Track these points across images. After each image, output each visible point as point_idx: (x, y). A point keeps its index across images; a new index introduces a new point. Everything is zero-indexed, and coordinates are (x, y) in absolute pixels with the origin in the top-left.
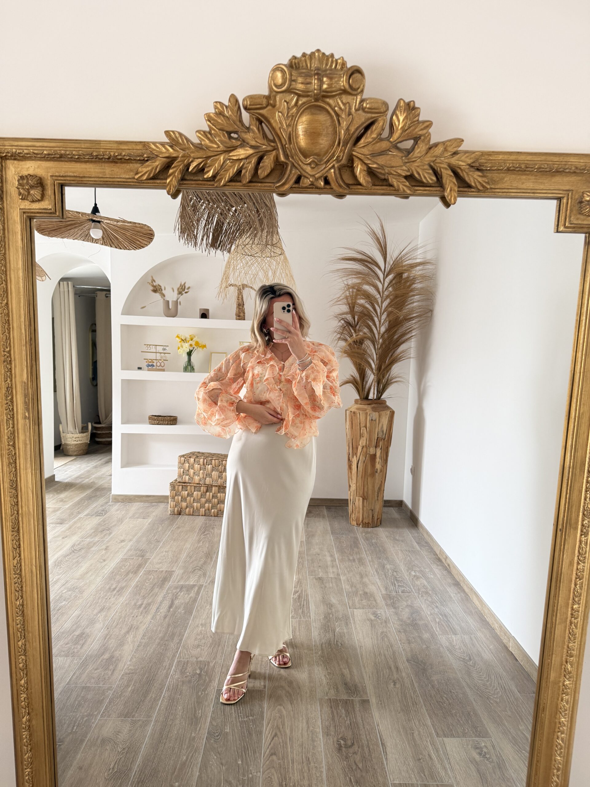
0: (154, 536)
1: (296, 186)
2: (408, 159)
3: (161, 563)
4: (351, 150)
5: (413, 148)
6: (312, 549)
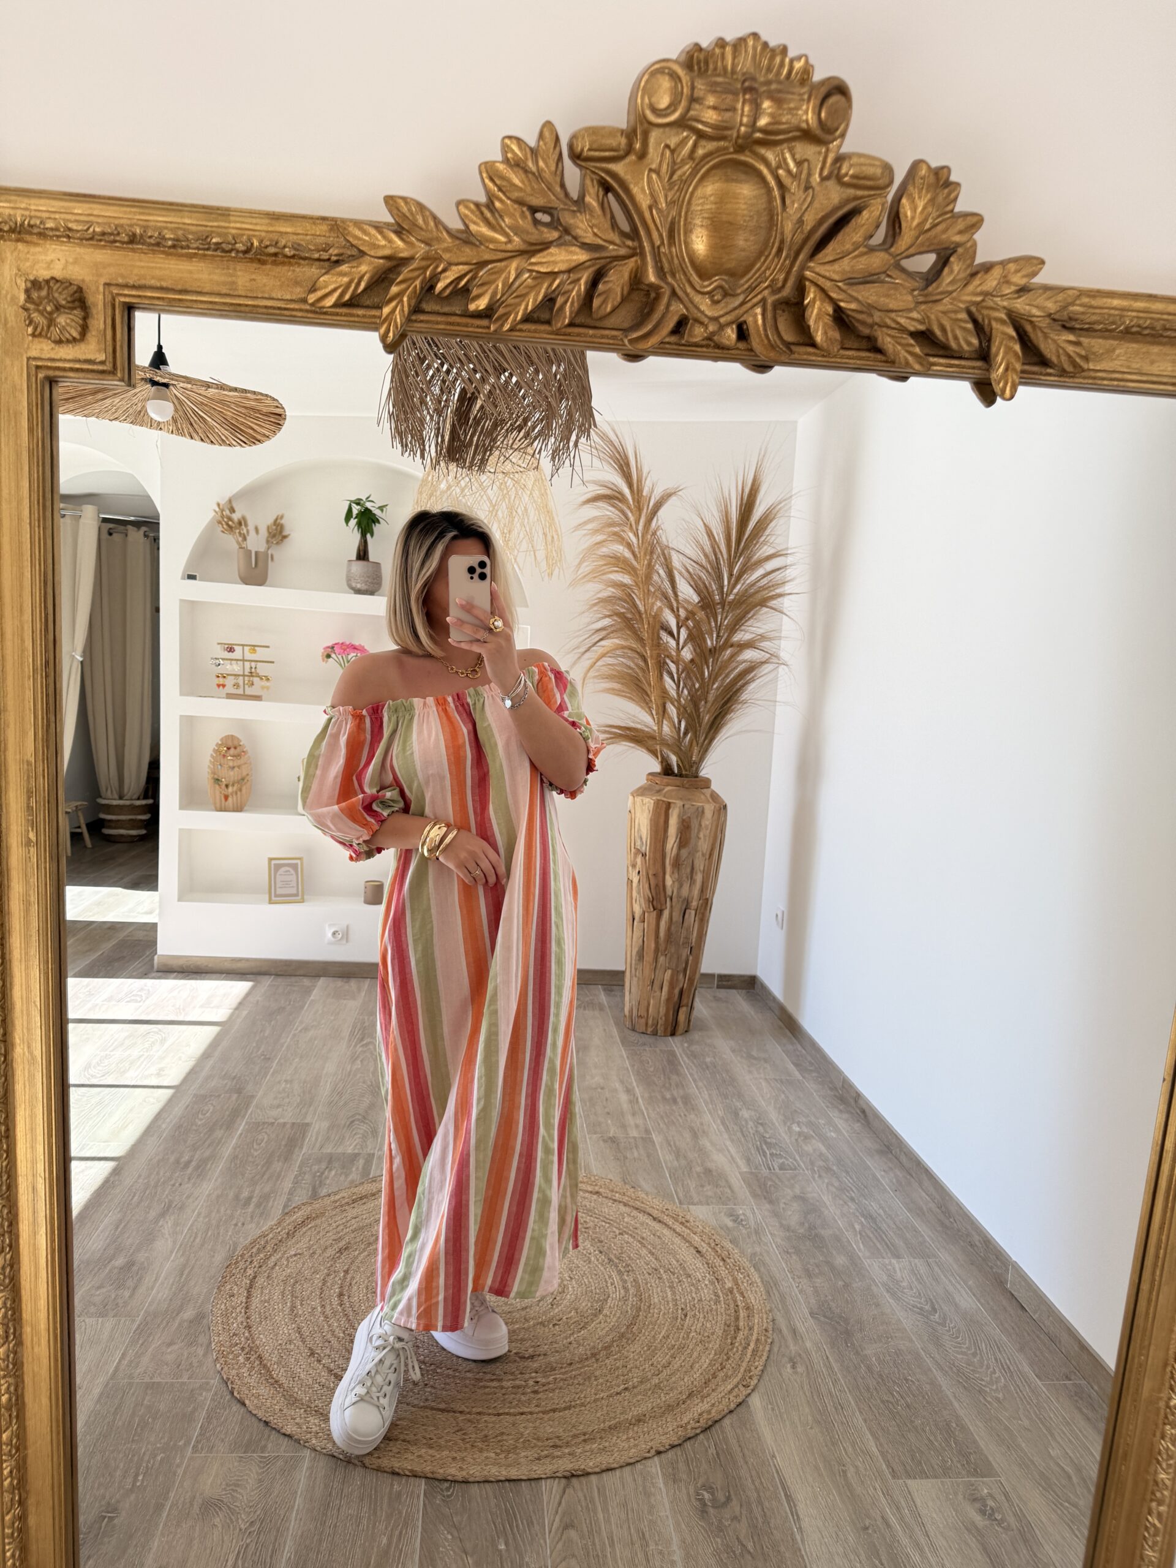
1: (675, 339)
2: (927, 295)
3: (278, 1106)
4: (803, 268)
5: (937, 272)
6: (588, 1077)
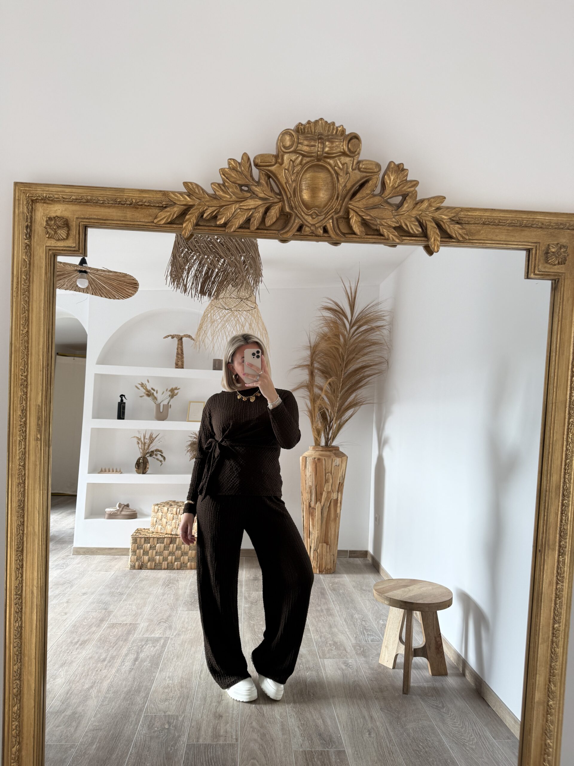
0: (117, 589)
1: (298, 233)
2: (398, 212)
3: (125, 615)
4: (347, 203)
5: (401, 204)
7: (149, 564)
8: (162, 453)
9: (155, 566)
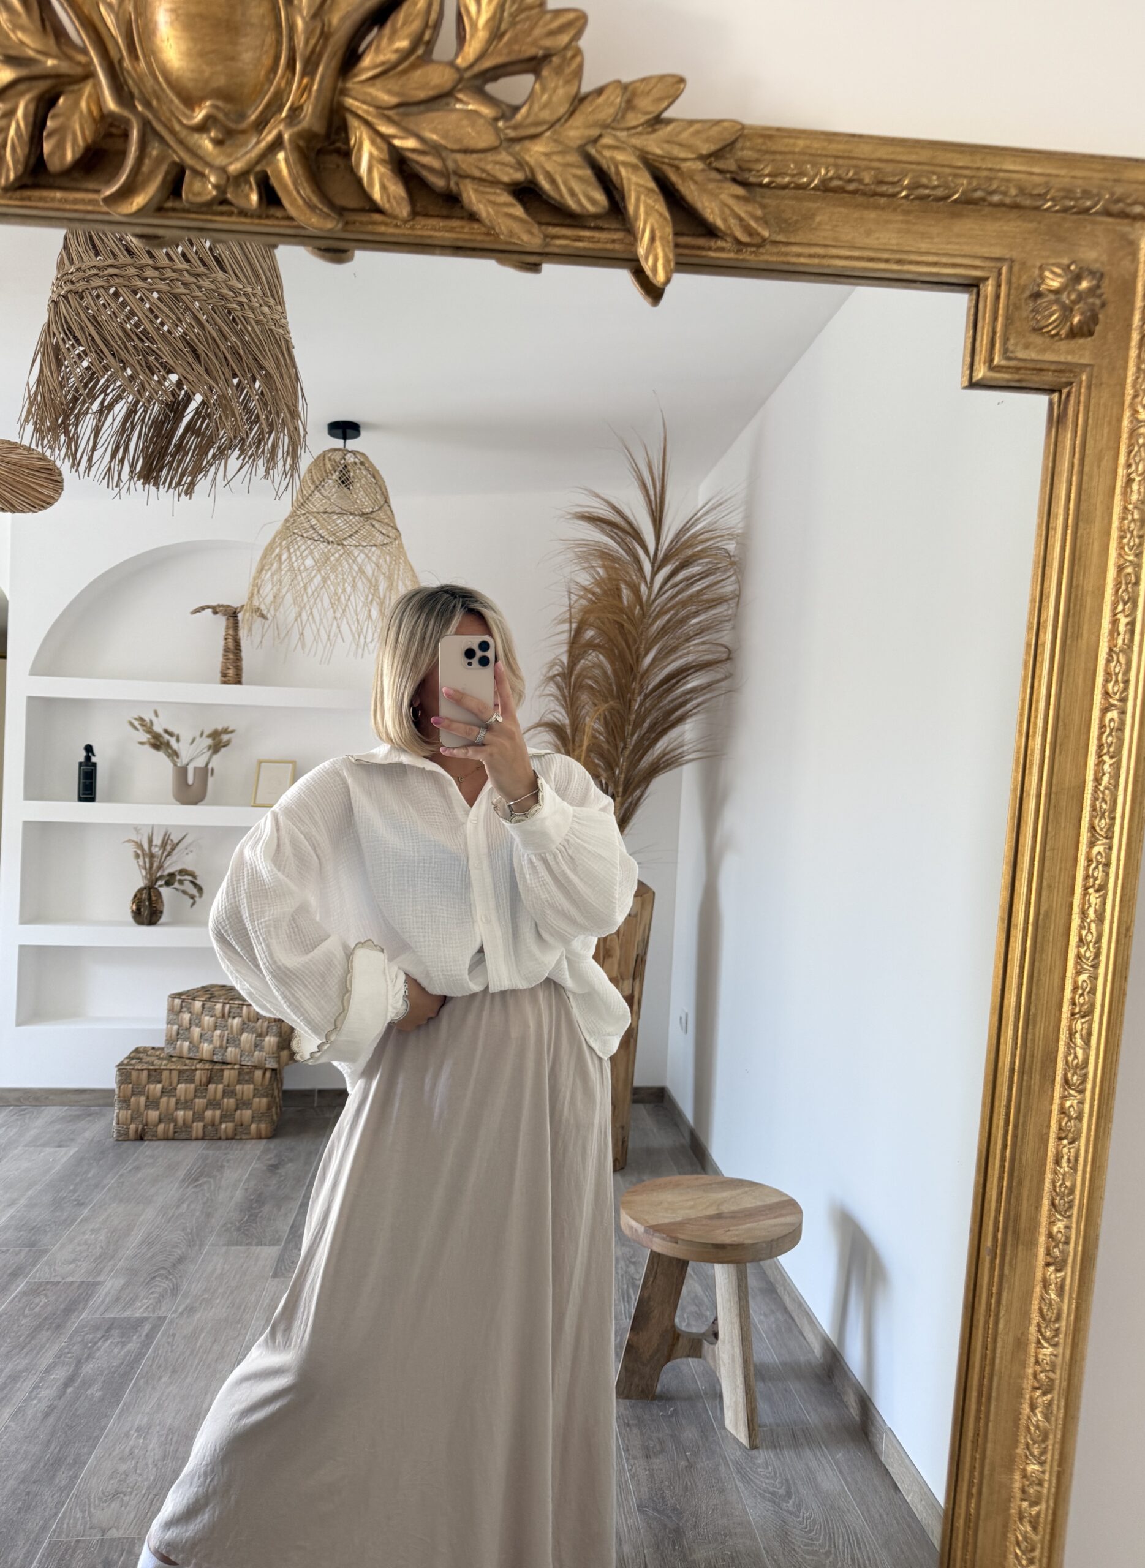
1: (178, 204)
2: (515, 128)
4: (335, 89)
5: (527, 99)
7: (161, 1127)
8: (195, 877)
9: (175, 1132)
